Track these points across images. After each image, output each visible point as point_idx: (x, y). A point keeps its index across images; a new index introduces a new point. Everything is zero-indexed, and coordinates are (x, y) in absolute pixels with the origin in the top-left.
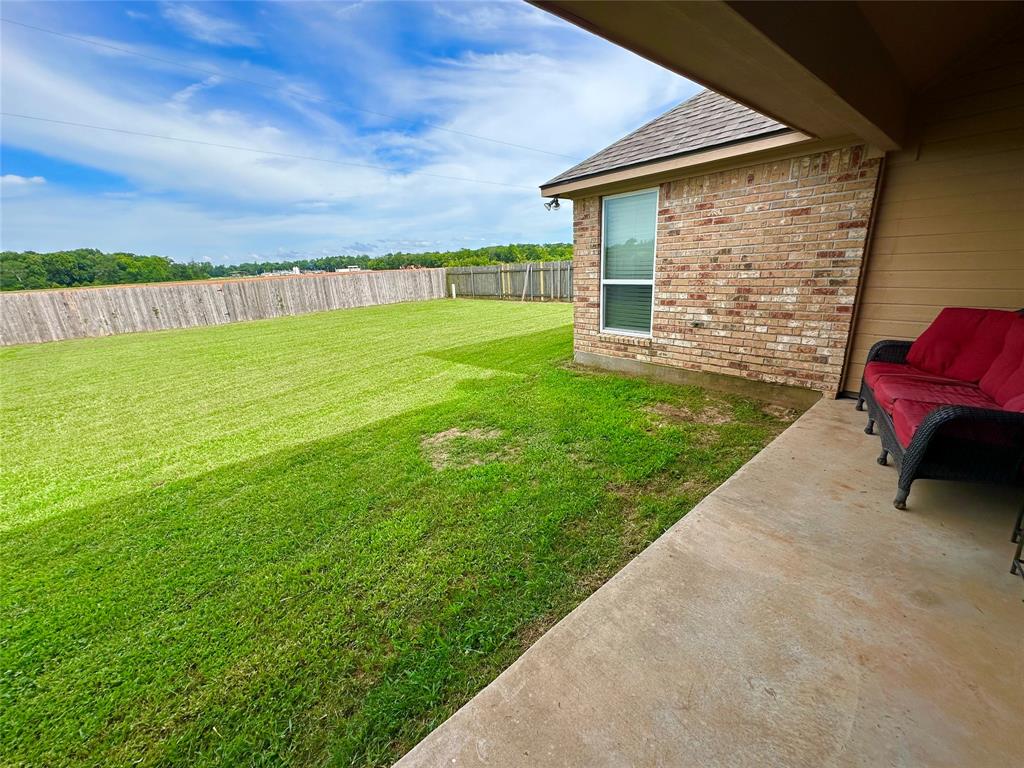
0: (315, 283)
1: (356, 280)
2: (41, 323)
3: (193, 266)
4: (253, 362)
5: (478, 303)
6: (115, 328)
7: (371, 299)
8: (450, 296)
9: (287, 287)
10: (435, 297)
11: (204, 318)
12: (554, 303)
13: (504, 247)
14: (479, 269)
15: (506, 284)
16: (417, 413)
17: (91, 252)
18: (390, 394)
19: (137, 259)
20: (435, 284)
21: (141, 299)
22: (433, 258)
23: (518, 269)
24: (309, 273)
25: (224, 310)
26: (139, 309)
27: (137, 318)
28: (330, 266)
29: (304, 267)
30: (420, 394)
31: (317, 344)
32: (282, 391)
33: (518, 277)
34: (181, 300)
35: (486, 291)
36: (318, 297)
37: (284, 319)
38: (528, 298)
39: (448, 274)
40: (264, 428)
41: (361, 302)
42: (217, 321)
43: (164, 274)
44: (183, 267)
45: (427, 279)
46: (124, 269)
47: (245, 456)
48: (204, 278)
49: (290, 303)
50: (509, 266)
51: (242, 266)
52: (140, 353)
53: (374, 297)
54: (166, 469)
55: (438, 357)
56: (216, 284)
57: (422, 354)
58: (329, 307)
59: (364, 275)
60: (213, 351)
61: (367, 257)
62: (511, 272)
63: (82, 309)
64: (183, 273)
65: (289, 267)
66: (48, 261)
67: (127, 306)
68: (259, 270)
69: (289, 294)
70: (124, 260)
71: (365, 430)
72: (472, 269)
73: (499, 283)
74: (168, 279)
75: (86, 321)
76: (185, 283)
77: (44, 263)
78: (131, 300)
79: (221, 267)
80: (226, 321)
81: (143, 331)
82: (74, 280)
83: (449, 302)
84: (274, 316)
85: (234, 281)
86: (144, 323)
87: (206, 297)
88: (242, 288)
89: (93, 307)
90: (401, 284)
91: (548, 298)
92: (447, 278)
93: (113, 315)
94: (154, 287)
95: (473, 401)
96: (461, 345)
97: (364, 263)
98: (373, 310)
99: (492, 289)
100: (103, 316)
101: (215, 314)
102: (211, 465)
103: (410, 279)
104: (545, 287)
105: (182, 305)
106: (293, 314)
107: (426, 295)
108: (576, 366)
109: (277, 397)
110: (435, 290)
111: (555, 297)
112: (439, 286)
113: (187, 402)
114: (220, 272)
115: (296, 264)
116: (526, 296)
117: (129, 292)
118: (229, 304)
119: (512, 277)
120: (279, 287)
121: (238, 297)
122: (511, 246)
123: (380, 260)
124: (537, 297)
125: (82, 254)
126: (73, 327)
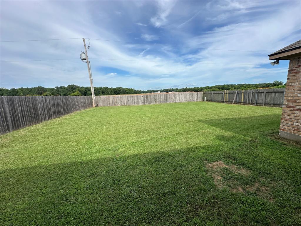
0: (164, 95)
1: (175, 95)
2: (110, 102)
3: (138, 91)
4: (147, 116)
5: (214, 104)
6: (121, 104)
7: (178, 100)
8: (203, 100)
9: (157, 96)
10: (198, 101)
11: (138, 103)
12: (248, 105)
13: (221, 86)
14: (215, 92)
15: (226, 97)
16: (201, 148)
17: (121, 88)
18: (188, 136)
19: (128, 89)
20: (199, 97)
21: (127, 98)
22: (197, 89)
23: (231, 92)
24: (162, 93)
25: (142, 102)
26: (126, 100)
27: (125, 102)
28: (167, 91)
29: (161, 91)
30: (201, 138)
31: (163, 113)
32: (153, 127)
33: (232, 95)
34: (134, 98)
35: (218, 100)
36: (164, 99)
37: (156, 104)
38: (235, 103)
39: (203, 94)
40: (148, 141)
41: (176, 101)
42: (141, 104)
43: (132, 92)
44: (136, 91)
45: (197, 95)
46: (125, 91)
47: (141, 152)
48: (140, 93)
49: (157, 101)
50: (228, 91)
51: (147, 91)
52: (124, 111)
53: (180, 100)
54: (121, 150)
55: (203, 123)
56: (142, 95)
57: (197, 121)
58: (167, 102)
59: (177, 93)
60: (138, 112)
61: (177, 89)
62: (229, 93)
63: (117, 100)
64: (136, 92)
65: (157, 91)
66: (114, 89)
67: (124, 99)
68: (151, 92)
69: (157, 98)
70: (126, 89)
71: (181, 151)
72: (212, 92)
73: (223, 97)
74: (133, 94)
75: (116, 102)
76: (136, 94)
77: (114, 90)
78: (125, 98)
79: (143, 91)
80: (142, 104)
81: (126, 105)
82: (117, 93)
83: (203, 103)
84: (153, 103)
85: (145, 94)
86: (126, 104)
87: (139, 98)
88: (147, 96)
89: (118, 99)
90: (188, 96)
91: (245, 103)
92: (203, 95)
93: (121, 101)
94: (130, 95)
95: (227, 148)
96: (212, 119)
97: (176, 90)
98: (180, 104)
99: (220, 99)
100: (119, 101)
101: (140, 102)
102: (132, 152)
103: (191, 95)
104: (244, 99)
105: (134, 100)
106: (158, 103)
107: (195, 100)
108: (281, 138)
109: (152, 129)
110: (199, 98)
111: (249, 103)
112: (200, 97)
113: (130, 126)
114: (143, 92)
115: (159, 90)
116: (235, 102)
117: (125, 96)
118: (144, 100)
119: (229, 95)
120: (155, 96)
121: (146, 98)
122: (224, 85)
123: (181, 90)
124: (240, 103)
125: (119, 88)
126: (114, 103)
